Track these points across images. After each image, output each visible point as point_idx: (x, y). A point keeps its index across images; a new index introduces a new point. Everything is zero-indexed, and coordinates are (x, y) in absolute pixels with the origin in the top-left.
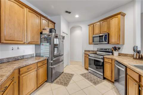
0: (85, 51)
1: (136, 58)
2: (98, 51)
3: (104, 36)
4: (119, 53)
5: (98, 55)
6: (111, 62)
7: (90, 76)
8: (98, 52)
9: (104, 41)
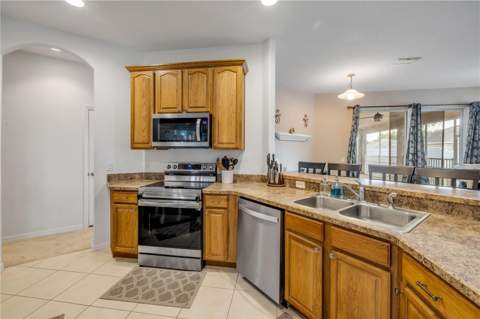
0: (110, 178)
1: (275, 183)
2: (167, 174)
3: (198, 122)
4: (234, 175)
5: (167, 187)
6: (226, 206)
7: (149, 279)
8: (167, 178)
9: (199, 139)
